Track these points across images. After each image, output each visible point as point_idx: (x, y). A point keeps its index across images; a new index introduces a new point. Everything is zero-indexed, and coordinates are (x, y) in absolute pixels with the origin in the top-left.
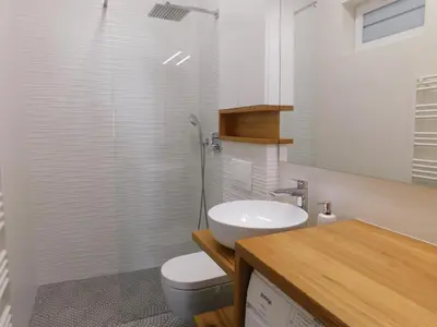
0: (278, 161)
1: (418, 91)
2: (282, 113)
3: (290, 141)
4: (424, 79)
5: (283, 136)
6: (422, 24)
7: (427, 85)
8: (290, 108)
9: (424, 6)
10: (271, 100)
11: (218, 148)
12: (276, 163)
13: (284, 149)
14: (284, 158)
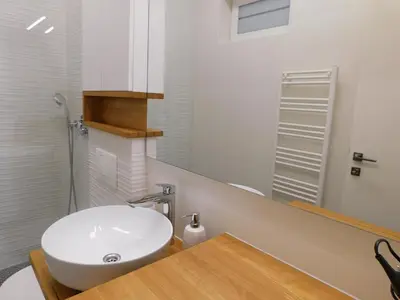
0: (146, 156)
1: (283, 85)
2: (149, 101)
3: (161, 134)
4: (288, 74)
5: (151, 126)
6: (287, 23)
7: (290, 80)
8: (160, 96)
9: (288, 7)
10: (137, 86)
11: (86, 132)
12: (143, 159)
13: (152, 143)
14: (152, 153)
